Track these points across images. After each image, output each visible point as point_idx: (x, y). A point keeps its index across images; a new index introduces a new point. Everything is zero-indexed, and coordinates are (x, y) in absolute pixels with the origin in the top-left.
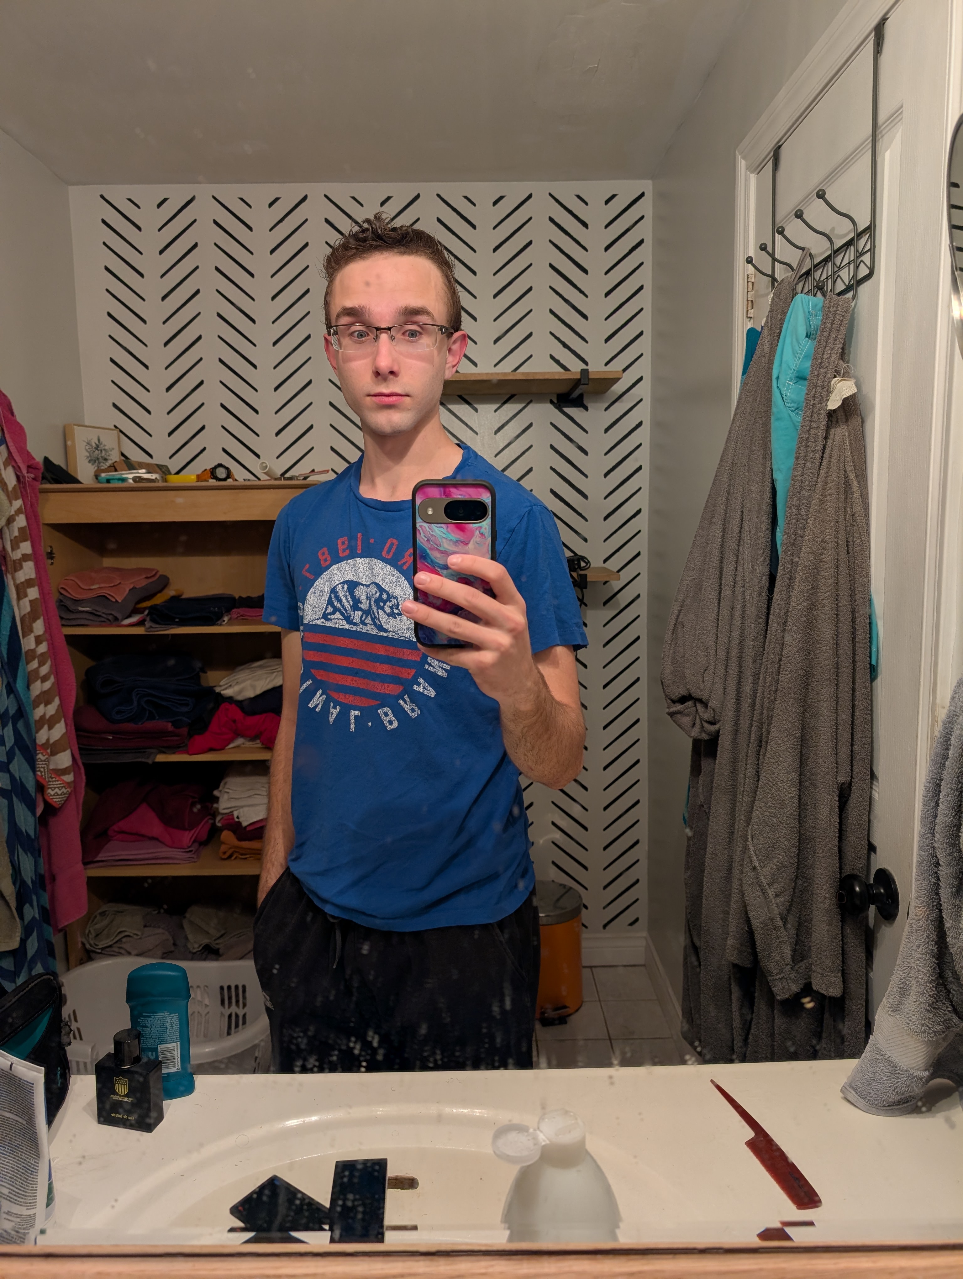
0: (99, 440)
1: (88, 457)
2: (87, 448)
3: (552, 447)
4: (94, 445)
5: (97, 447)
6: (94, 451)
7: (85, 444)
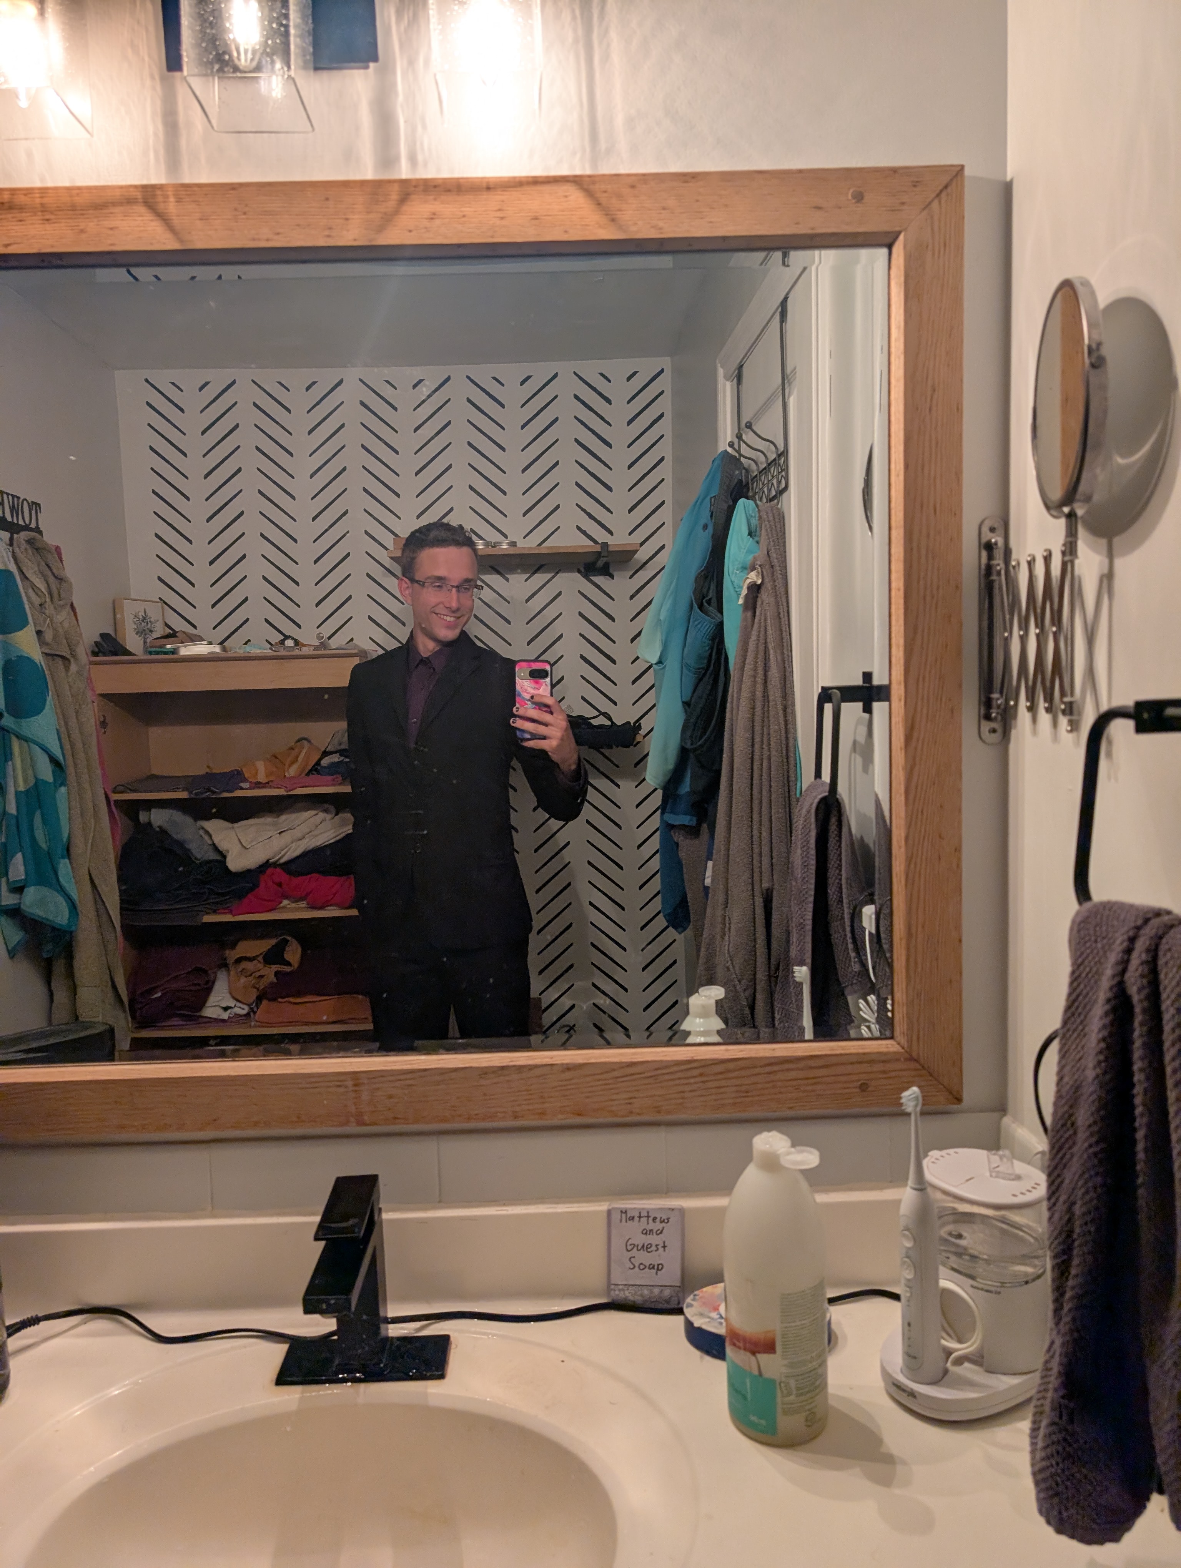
0: (145, 612)
1: (135, 629)
2: (135, 620)
3: (581, 614)
4: (141, 617)
5: (144, 618)
6: (141, 624)
7: (133, 616)
